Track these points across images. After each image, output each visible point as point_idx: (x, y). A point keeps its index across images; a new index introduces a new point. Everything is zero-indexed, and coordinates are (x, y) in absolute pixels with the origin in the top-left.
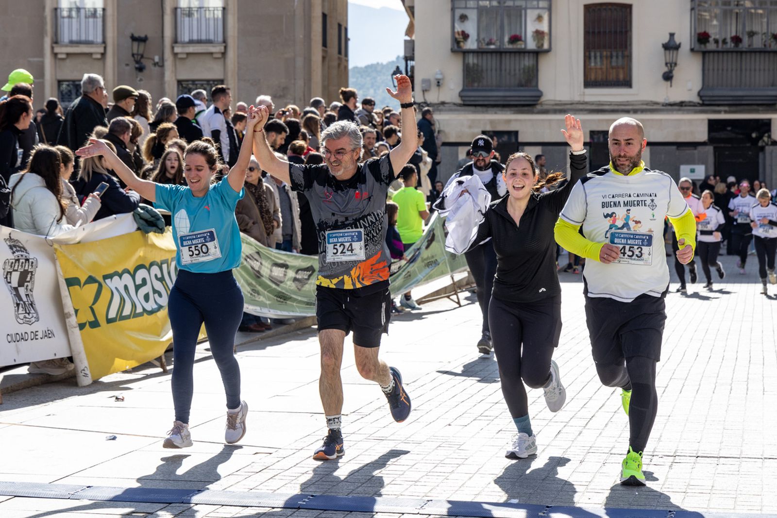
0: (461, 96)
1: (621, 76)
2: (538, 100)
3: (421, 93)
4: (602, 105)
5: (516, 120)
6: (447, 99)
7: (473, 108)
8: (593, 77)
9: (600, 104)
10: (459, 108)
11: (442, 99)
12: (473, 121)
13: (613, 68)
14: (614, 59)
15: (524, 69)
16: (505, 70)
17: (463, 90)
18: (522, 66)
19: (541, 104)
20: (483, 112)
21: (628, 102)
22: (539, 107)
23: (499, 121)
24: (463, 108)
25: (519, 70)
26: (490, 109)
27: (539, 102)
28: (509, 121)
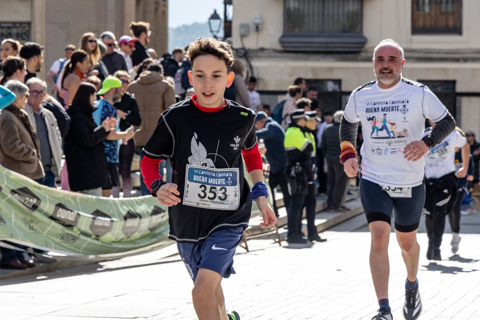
0: (281, 42)
1: (451, 23)
2: (362, 47)
3: (239, 39)
4: (431, 53)
5: (339, 68)
6: (266, 45)
7: (293, 55)
8: (421, 23)
9: (428, 51)
10: (279, 55)
11: (261, 45)
12: (294, 68)
13: (442, 14)
14: (444, 5)
15: (348, 15)
16: (328, 15)
17: (284, 36)
18: (346, 11)
19: (366, 51)
20: (304, 59)
21: (457, 50)
22: (363, 55)
23: (322, 69)
24: (283, 55)
25: (343, 15)
26: (312, 56)
27: (364, 49)
28: (331, 69)
